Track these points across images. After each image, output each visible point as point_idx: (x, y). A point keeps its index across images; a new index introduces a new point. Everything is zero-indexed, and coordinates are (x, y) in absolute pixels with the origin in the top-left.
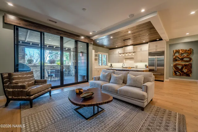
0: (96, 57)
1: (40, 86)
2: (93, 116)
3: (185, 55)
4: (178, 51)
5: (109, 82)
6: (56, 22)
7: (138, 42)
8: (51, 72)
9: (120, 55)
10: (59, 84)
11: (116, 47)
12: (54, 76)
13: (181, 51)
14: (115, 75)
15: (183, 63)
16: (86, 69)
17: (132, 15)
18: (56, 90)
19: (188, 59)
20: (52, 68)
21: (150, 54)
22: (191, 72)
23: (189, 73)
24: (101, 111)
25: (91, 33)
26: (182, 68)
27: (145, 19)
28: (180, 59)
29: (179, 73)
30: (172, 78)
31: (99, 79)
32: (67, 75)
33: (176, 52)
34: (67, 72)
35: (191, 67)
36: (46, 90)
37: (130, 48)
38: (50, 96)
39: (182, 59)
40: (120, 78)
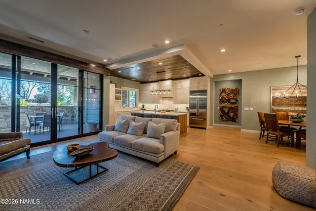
0: (118, 95)
1: (8, 143)
2: (88, 179)
3: (232, 96)
4: (224, 91)
5: (126, 133)
6: (42, 42)
7: (177, 76)
8: (35, 118)
9: (153, 94)
10: (48, 138)
11: (150, 80)
12: (42, 126)
13: (227, 91)
14: (134, 123)
15: (230, 106)
16: (98, 114)
17: (156, 46)
18: (41, 148)
19: (234, 101)
20: (39, 112)
21: (192, 92)
22: (237, 117)
23: (235, 117)
24: (103, 172)
25: (105, 61)
26: (229, 111)
27: (172, 52)
28: (226, 100)
29: (226, 117)
30: (218, 125)
31: (113, 129)
32: (69, 122)
33: (222, 91)
34: (69, 118)
35: (237, 111)
36: (20, 149)
37: (168, 84)
38: (28, 157)
39: (228, 101)
40: (139, 127)
